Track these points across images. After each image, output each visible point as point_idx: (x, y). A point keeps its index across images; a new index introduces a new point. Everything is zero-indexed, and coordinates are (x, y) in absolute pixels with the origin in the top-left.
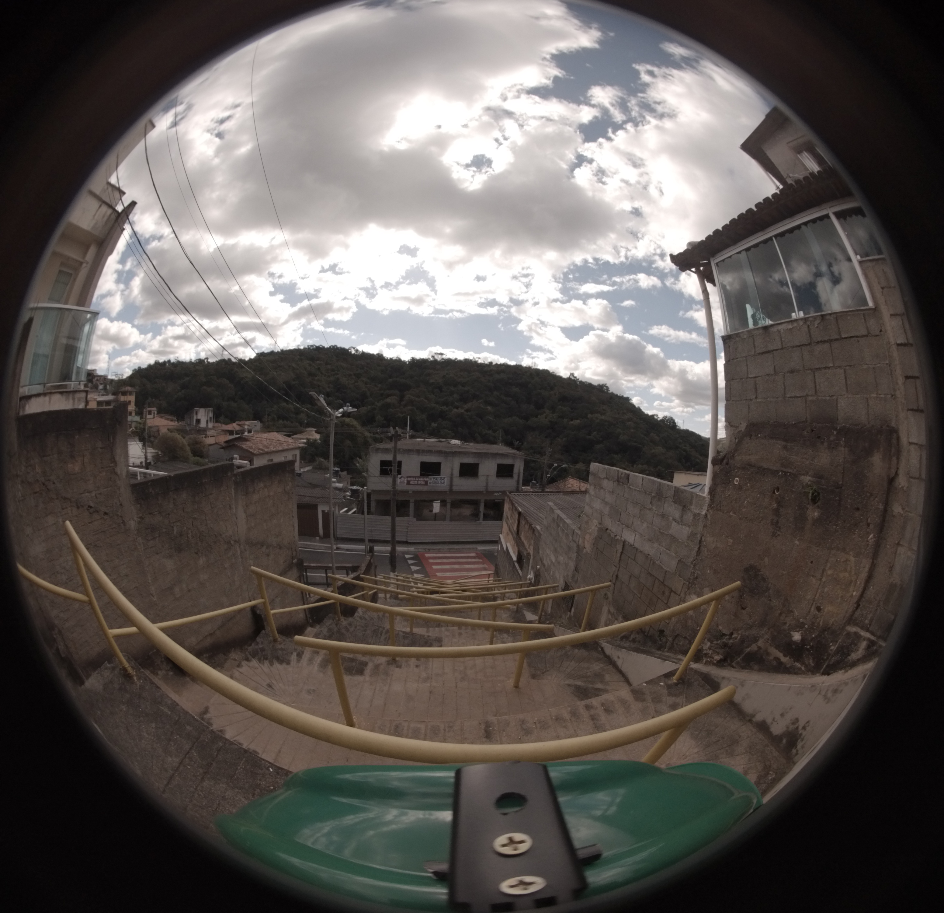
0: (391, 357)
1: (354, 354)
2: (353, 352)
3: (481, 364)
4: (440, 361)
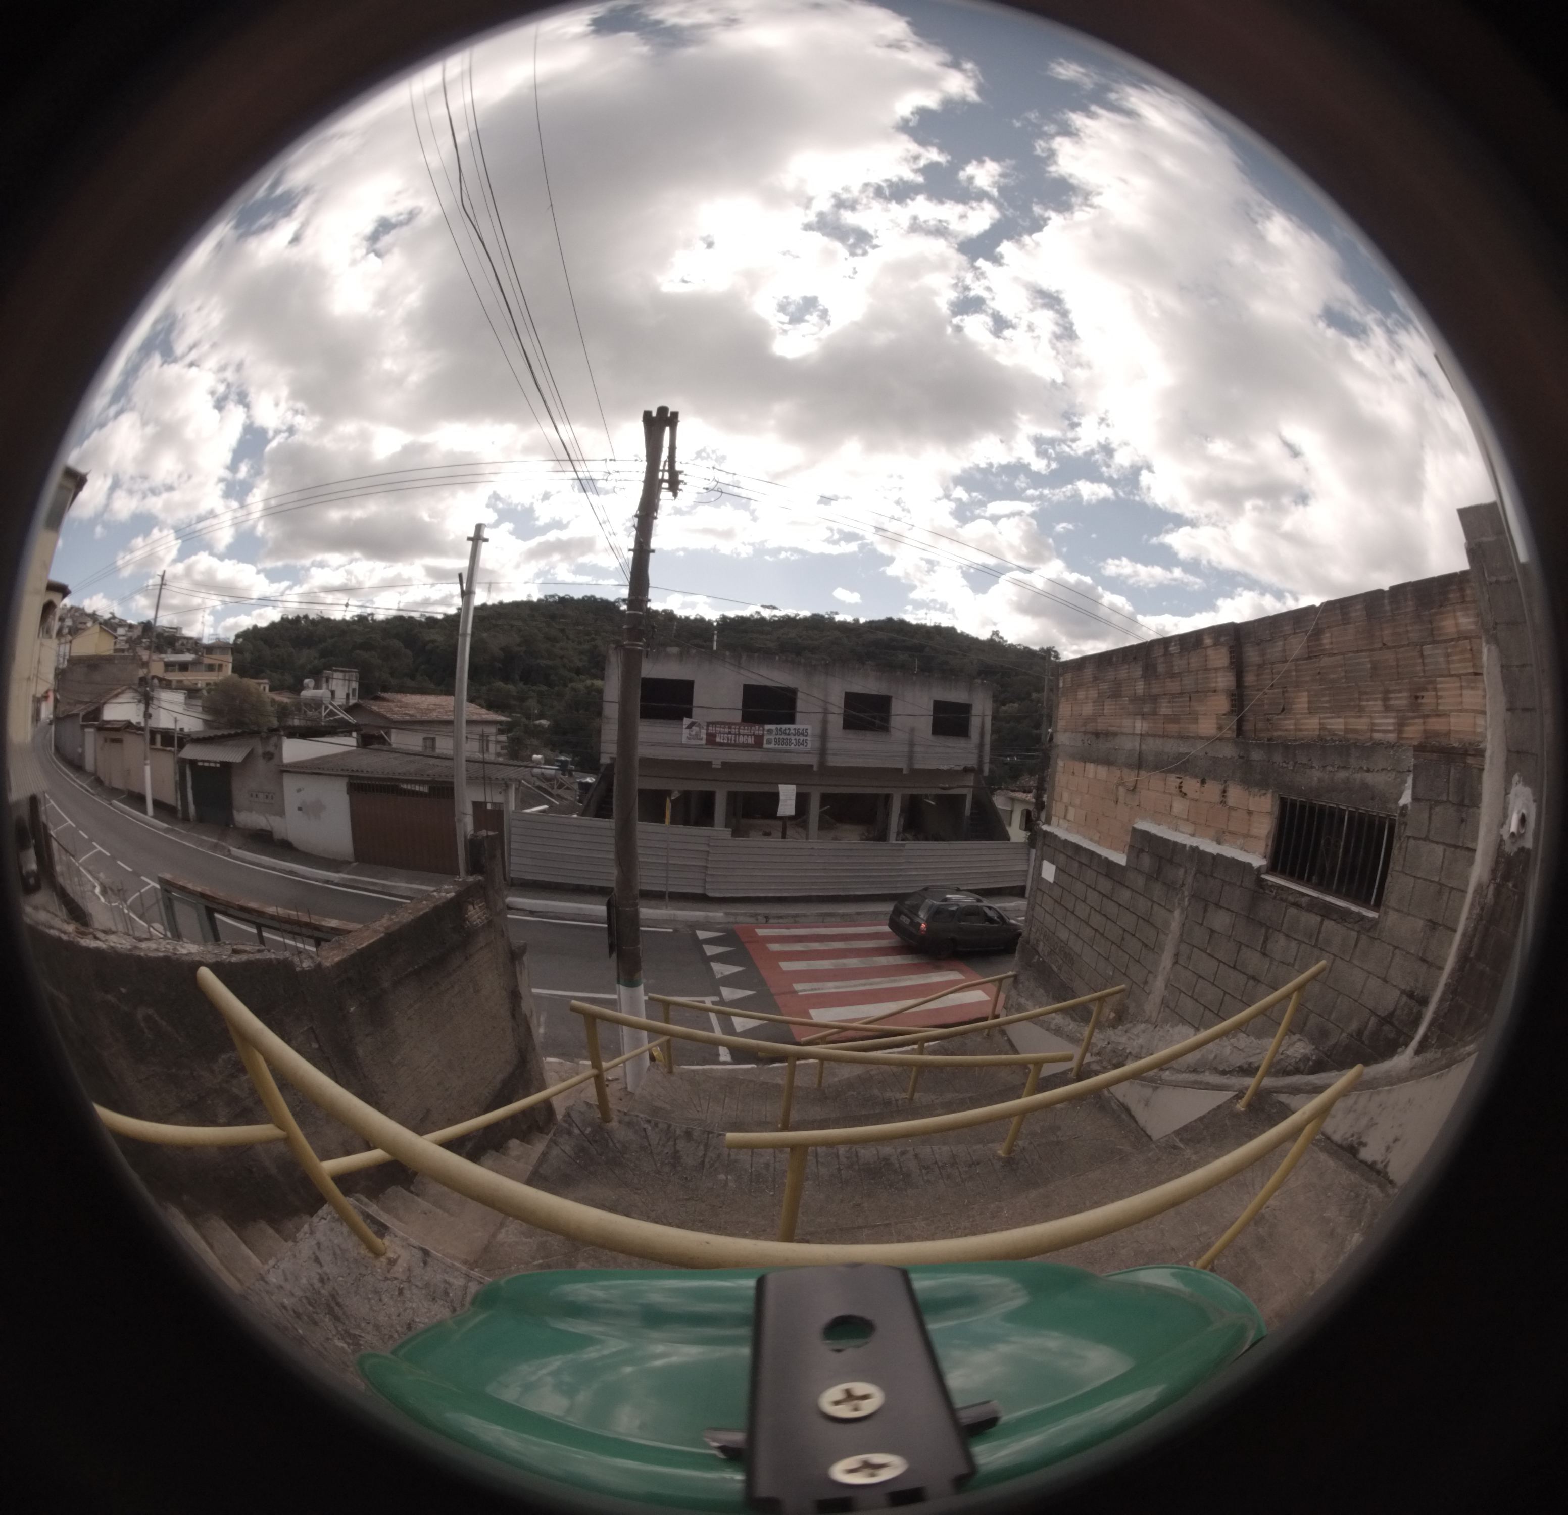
0: (688, 615)
3: (842, 622)
4: (768, 620)
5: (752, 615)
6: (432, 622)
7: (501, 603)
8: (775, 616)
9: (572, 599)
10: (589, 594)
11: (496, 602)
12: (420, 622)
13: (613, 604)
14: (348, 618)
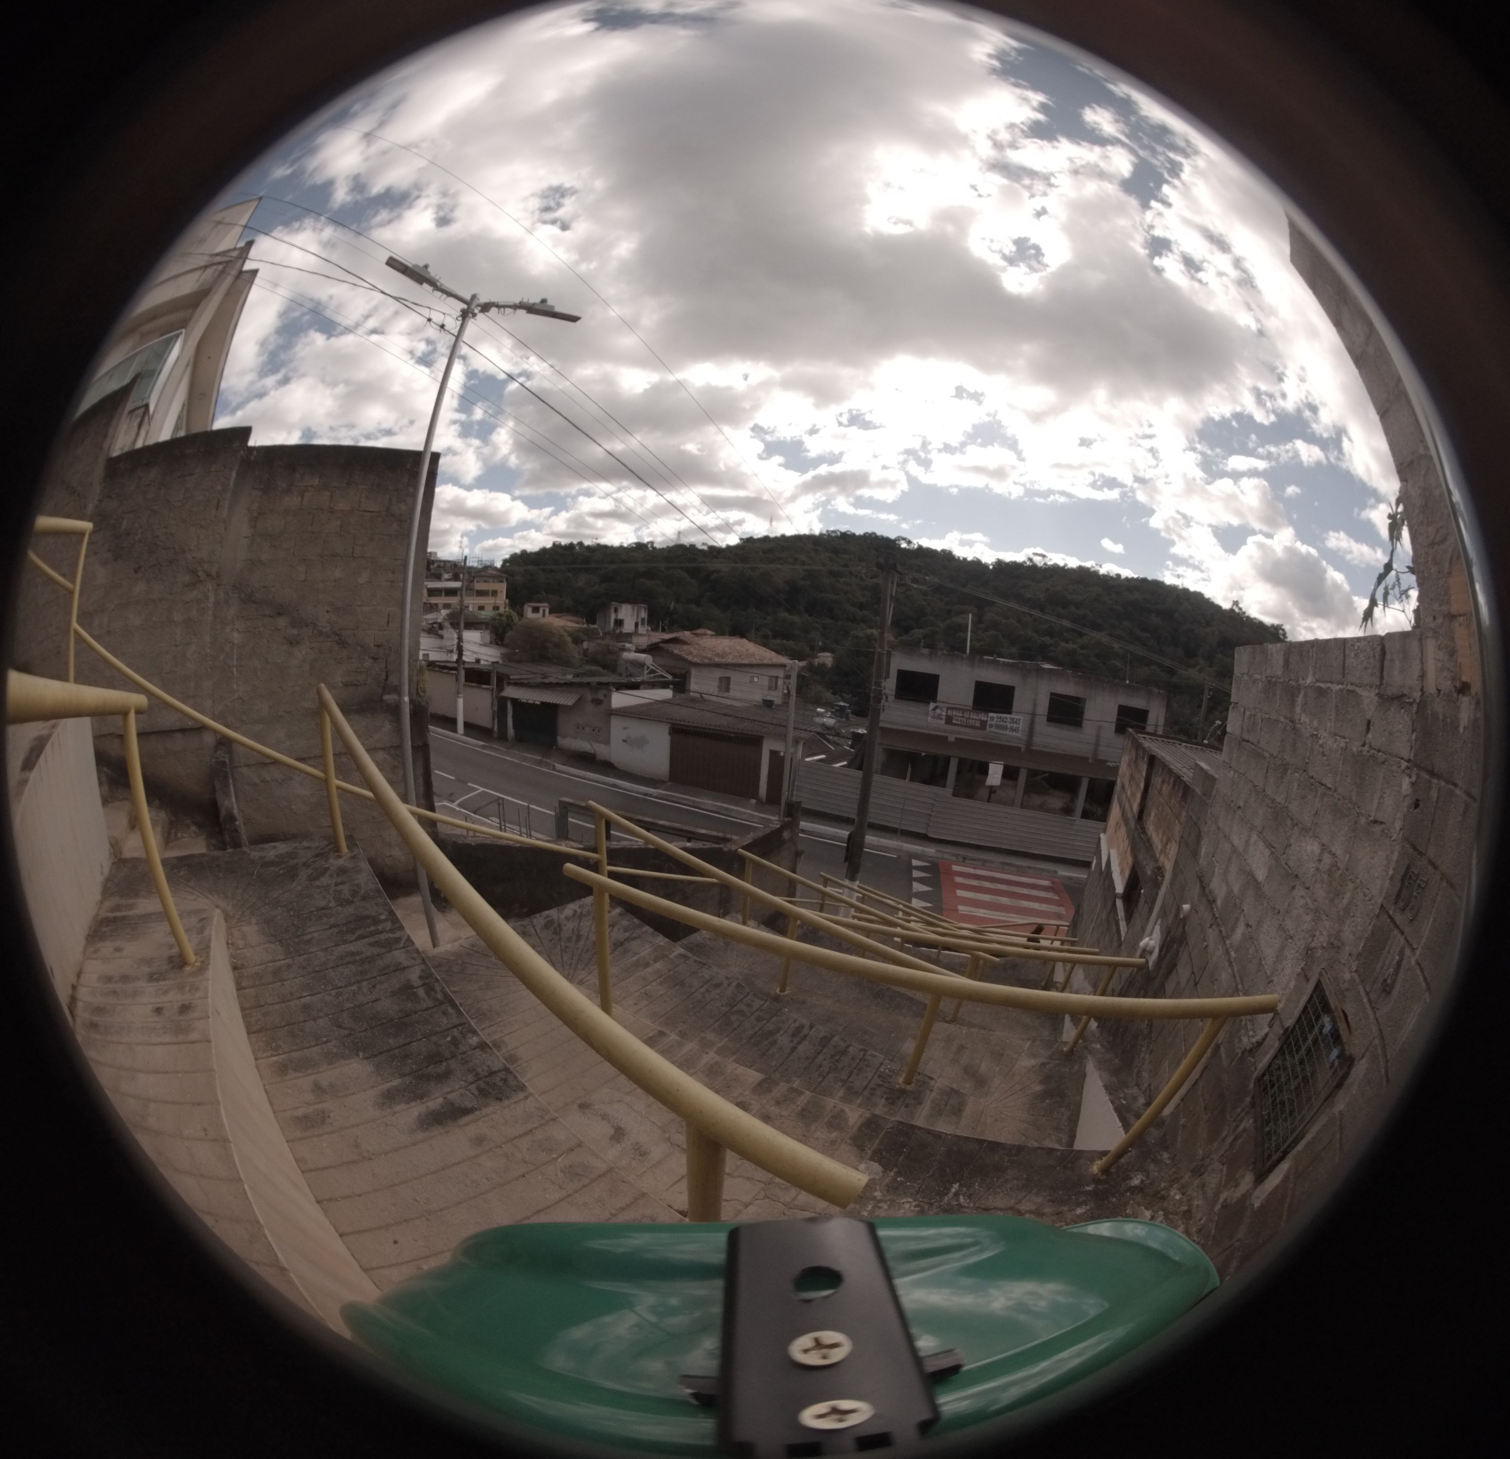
0: (965, 556)
1: (905, 549)
2: (904, 545)
3: (1104, 576)
4: (1041, 567)
5: (1024, 562)
6: (715, 552)
7: (783, 536)
8: (1045, 564)
9: (854, 535)
10: (870, 531)
11: (779, 535)
12: (702, 551)
13: (894, 541)
14: (625, 545)
